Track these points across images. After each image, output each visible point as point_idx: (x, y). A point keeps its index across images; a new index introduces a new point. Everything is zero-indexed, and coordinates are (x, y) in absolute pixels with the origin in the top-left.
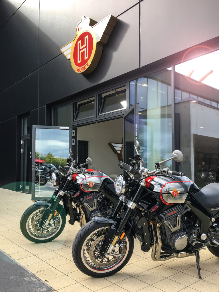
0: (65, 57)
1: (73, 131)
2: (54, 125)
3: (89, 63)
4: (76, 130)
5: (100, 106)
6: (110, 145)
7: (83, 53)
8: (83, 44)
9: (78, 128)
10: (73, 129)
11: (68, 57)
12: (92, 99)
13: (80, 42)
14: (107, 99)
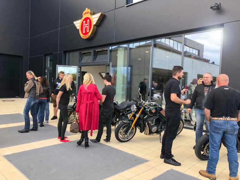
0: (76, 27)
1: (79, 68)
2: (68, 65)
3: (89, 34)
4: (81, 68)
5: (94, 57)
6: (100, 74)
7: (86, 28)
8: (86, 23)
9: (82, 67)
10: (79, 67)
11: (78, 28)
12: (90, 51)
13: (84, 22)
14: (98, 53)
